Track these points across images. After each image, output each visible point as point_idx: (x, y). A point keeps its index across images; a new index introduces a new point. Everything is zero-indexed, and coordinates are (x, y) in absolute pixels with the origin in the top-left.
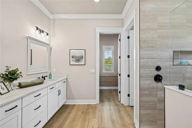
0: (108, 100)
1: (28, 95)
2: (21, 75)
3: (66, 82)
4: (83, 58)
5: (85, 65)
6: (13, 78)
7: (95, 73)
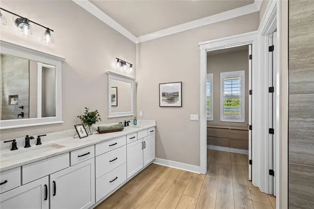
0: (225, 172)
1: (102, 142)
2: (100, 119)
3: (154, 132)
4: (178, 95)
5: (182, 106)
6: (91, 122)
7: (199, 121)
